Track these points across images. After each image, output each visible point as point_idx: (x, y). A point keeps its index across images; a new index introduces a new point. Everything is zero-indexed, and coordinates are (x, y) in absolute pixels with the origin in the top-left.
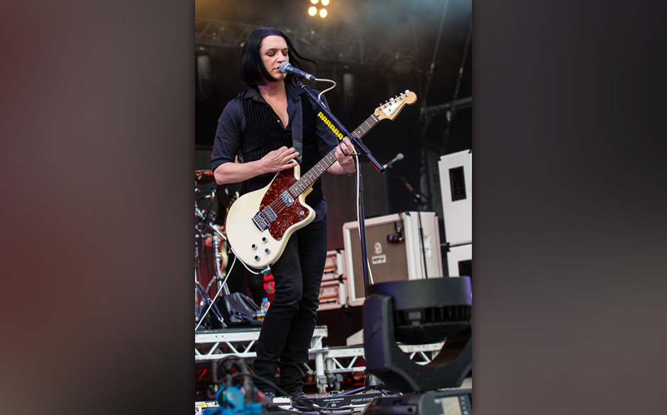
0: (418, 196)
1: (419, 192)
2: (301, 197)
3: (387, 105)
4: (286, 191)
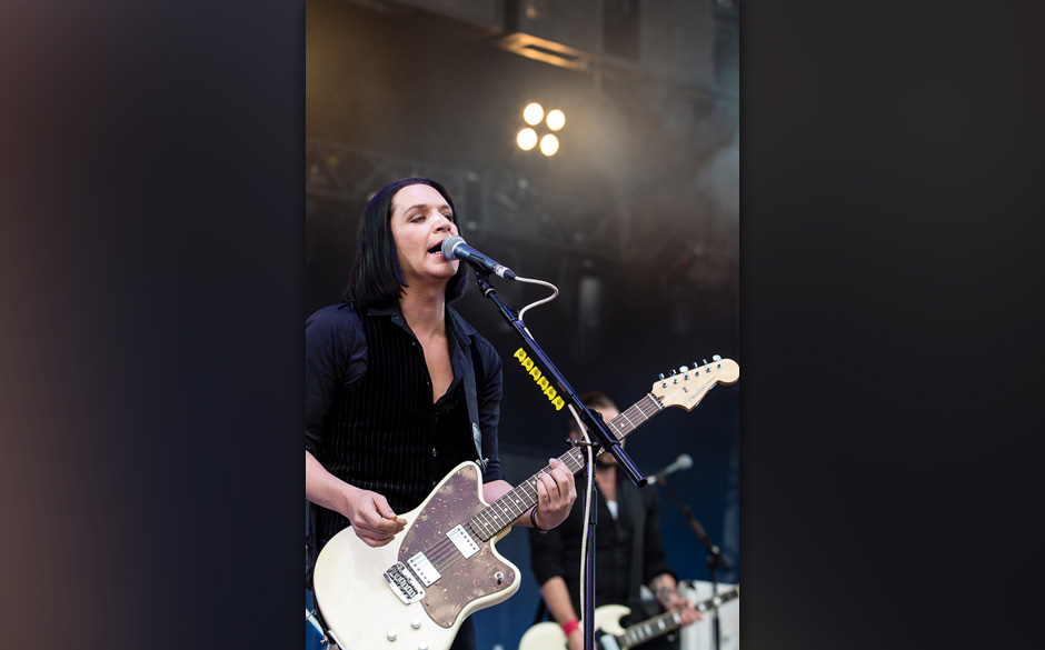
0: (715, 549)
1: (719, 543)
2: (493, 542)
3: (679, 377)
4: (460, 526)
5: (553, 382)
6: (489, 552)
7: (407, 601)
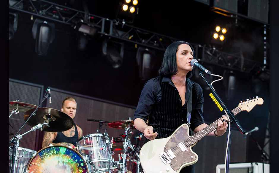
0: (264, 154)
2: (191, 147)
3: (246, 102)
4: (182, 142)
5: (220, 103)
6: (190, 150)
7: (166, 163)
